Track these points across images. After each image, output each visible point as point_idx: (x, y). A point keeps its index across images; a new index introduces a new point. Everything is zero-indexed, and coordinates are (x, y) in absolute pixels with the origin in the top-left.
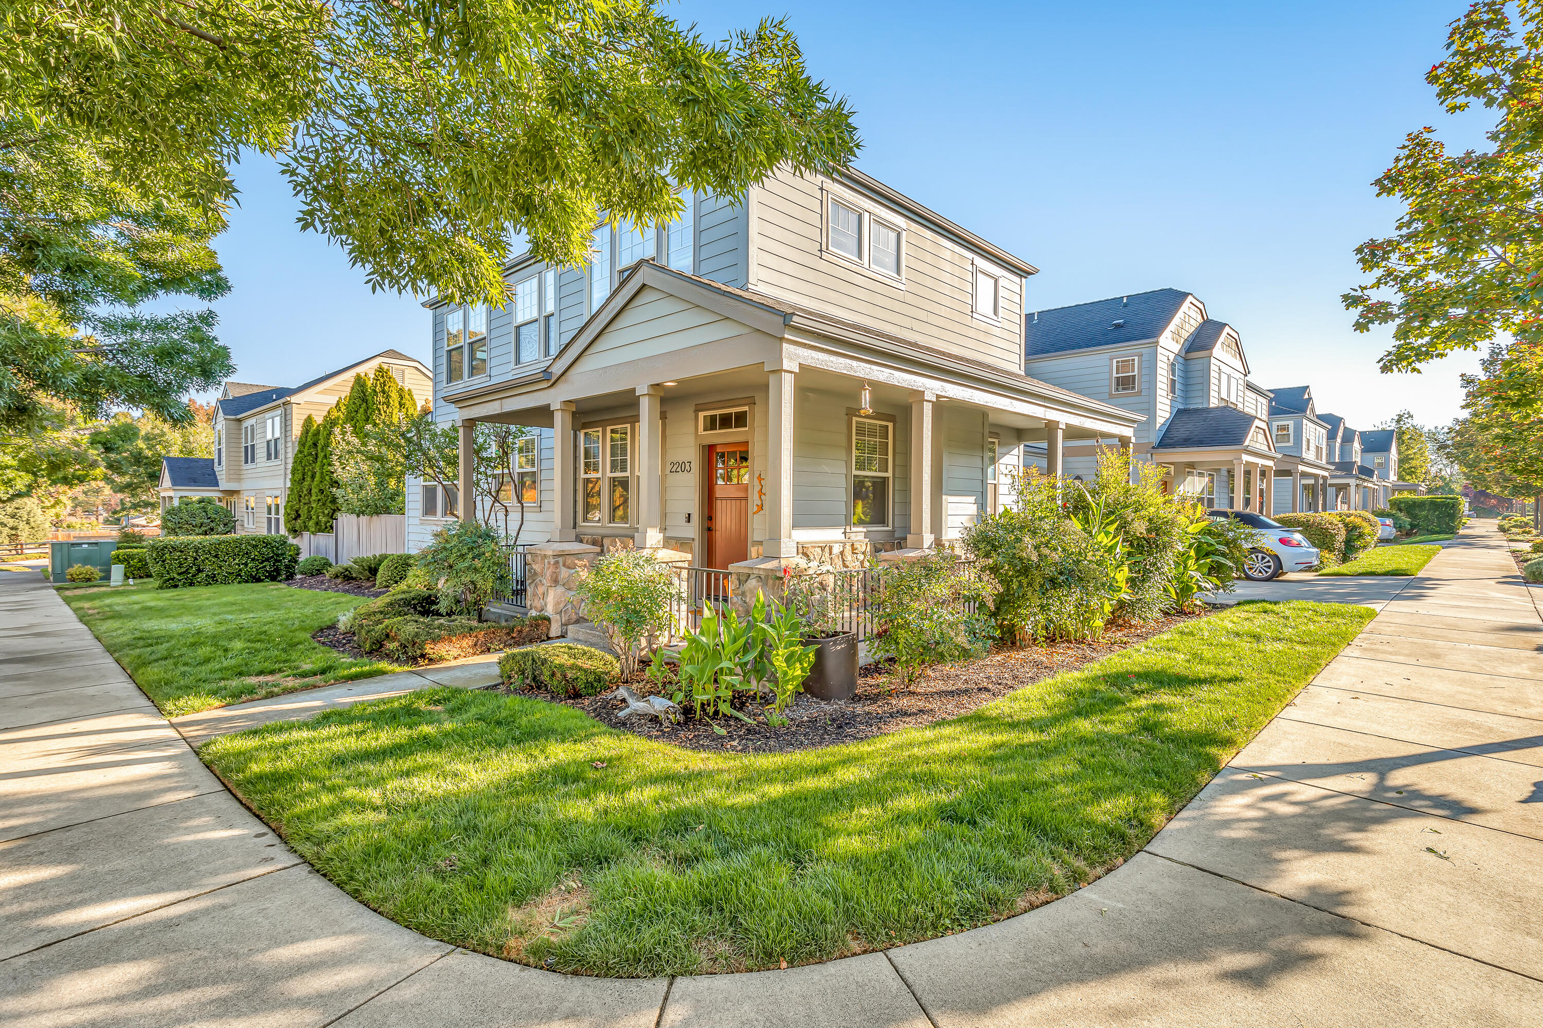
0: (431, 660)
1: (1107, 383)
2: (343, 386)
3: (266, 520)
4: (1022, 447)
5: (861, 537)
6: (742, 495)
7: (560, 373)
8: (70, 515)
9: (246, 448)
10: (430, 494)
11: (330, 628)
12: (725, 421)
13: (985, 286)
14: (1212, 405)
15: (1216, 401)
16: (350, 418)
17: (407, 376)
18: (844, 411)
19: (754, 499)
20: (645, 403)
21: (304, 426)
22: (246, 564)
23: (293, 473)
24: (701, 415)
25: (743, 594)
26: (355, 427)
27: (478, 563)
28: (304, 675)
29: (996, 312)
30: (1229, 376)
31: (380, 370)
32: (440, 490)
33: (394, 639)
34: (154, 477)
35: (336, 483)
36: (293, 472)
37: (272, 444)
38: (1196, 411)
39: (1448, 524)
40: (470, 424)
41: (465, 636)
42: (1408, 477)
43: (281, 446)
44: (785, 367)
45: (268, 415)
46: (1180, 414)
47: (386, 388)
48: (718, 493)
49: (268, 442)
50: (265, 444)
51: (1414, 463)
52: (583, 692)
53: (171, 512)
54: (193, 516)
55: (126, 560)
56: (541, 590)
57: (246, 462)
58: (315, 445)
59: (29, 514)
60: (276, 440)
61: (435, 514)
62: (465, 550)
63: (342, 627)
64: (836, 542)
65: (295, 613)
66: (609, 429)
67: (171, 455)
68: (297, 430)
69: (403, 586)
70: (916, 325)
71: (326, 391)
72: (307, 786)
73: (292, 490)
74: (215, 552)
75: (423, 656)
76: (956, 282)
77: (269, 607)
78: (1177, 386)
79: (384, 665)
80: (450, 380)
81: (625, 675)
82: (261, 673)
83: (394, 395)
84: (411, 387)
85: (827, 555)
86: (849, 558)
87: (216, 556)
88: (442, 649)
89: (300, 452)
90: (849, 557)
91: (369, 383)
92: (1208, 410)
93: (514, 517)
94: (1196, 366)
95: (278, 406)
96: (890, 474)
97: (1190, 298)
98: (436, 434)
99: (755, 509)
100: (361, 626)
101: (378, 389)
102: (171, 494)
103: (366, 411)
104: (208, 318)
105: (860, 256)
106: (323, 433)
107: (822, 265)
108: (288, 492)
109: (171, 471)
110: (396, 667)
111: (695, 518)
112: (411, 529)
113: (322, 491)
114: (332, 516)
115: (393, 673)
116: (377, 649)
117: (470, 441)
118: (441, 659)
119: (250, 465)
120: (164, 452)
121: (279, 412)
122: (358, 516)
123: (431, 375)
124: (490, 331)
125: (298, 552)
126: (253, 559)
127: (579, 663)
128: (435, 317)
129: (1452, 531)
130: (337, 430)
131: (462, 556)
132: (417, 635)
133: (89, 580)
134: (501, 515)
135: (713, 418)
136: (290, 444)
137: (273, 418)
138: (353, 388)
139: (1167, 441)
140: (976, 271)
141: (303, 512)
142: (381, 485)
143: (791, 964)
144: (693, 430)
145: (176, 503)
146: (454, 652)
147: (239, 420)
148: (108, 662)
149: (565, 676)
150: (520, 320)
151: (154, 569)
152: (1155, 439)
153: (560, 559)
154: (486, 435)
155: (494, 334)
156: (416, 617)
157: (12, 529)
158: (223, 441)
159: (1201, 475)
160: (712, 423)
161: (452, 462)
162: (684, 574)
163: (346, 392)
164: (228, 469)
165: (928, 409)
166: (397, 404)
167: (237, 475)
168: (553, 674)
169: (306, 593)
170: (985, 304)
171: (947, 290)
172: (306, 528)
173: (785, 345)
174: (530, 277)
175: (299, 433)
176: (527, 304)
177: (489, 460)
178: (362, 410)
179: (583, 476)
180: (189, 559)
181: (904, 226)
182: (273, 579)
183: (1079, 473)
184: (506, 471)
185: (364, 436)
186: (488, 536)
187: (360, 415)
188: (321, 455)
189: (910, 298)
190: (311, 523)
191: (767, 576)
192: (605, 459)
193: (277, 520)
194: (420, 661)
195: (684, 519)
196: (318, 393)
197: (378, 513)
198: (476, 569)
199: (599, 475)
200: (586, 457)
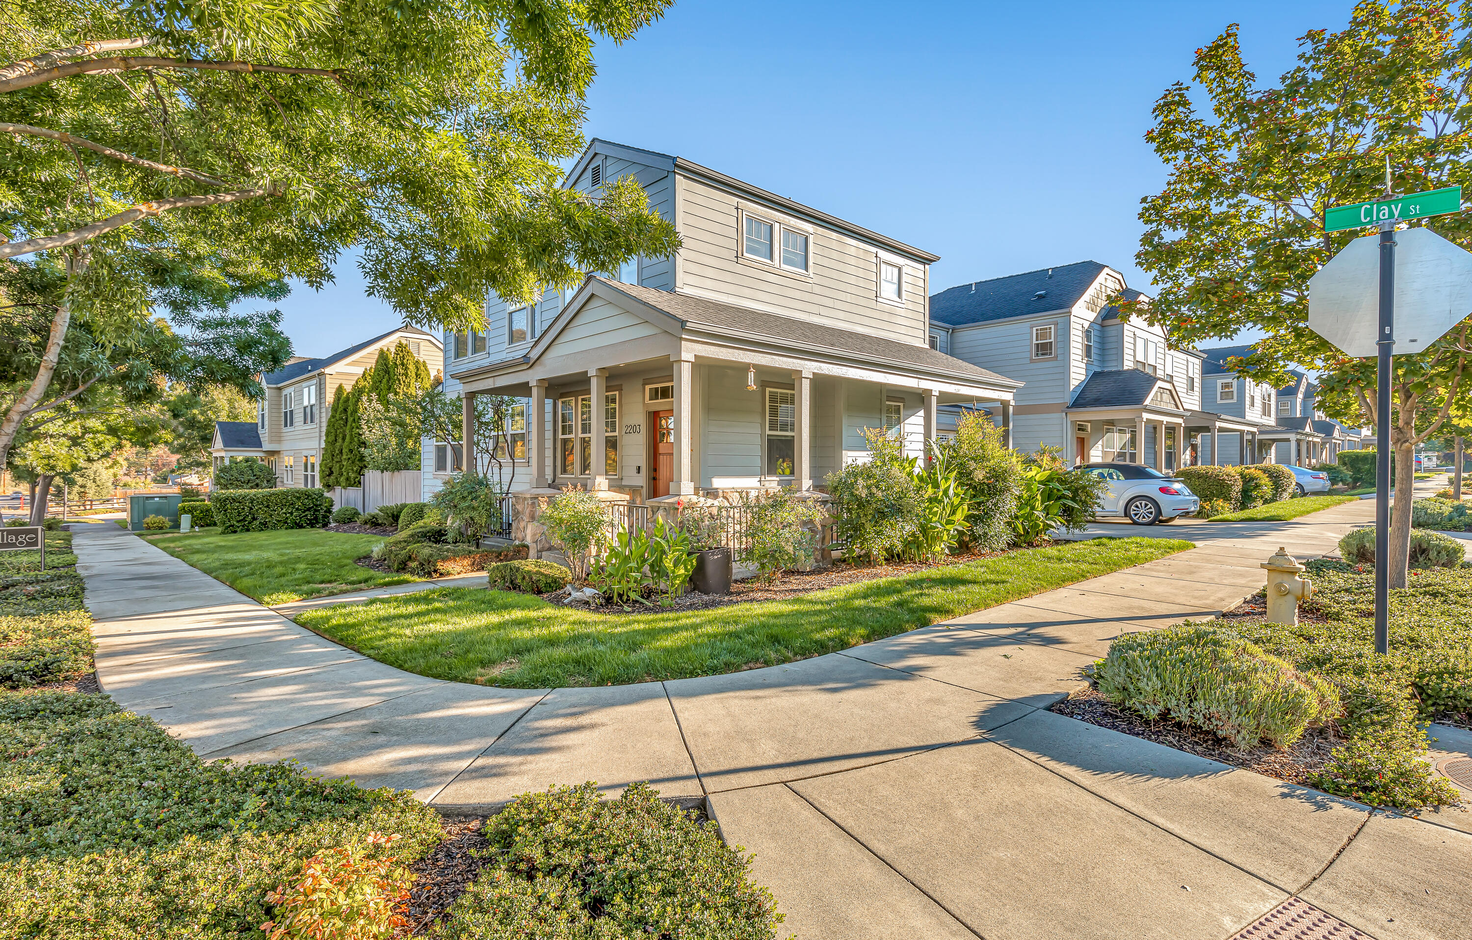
0: (441, 574)
1: (1028, 348)
2: (368, 358)
3: (303, 477)
5: (775, 484)
7: (537, 356)
8: (125, 474)
9: (286, 413)
10: (441, 452)
11: (365, 558)
12: (665, 393)
13: (889, 275)
14: (1125, 368)
15: (1132, 364)
16: (375, 388)
17: (422, 348)
20: (594, 382)
21: (336, 394)
22: (291, 513)
23: (327, 435)
24: (648, 387)
26: (379, 395)
27: (475, 504)
28: (353, 583)
29: (900, 296)
30: (1146, 341)
31: (400, 345)
32: (449, 448)
33: (415, 560)
34: (207, 439)
35: (364, 444)
37: (308, 410)
38: (1110, 373)
40: (472, 396)
41: (465, 557)
43: (316, 411)
44: (684, 358)
45: (304, 384)
46: (1095, 377)
47: (405, 362)
48: (661, 451)
49: (305, 408)
50: (302, 411)
52: (543, 589)
53: (223, 471)
54: (242, 473)
55: (191, 510)
56: (522, 524)
57: (286, 426)
58: (345, 410)
59: (95, 473)
60: (312, 406)
61: (445, 469)
62: (466, 494)
63: (375, 555)
64: (752, 489)
65: (338, 548)
66: (580, 398)
67: (220, 420)
68: (330, 397)
69: (421, 523)
70: (823, 311)
71: (354, 363)
72: (367, 628)
73: (325, 449)
74: (267, 503)
75: (435, 571)
76: (861, 273)
77: (315, 544)
78: (1093, 351)
79: (407, 577)
80: (457, 356)
81: (576, 581)
82: (322, 582)
83: (412, 367)
84: (425, 358)
87: (268, 506)
88: (449, 566)
89: (333, 417)
91: (391, 357)
92: (1120, 373)
93: (507, 471)
94: (1112, 332)
95: (314, 376)
97: (1106, 270)
98: (445, 404)
100: (391, 551)
101: (398, 362)
102: (223, 454)
103: (388, 381)
104: (275, 316)
105: (772, 259)
106: (352, 400)
107: (739, 268)
108: (322, 452)
109: (222, 433)
110: (416, 578)
111: (644, 470)
112: (426, 482)
113: (351, 451)
114: (360, 472)
115: (415, 582)
116: (403, 567)
117: (472, 409)
118: (449, 574)
119: (289, 429)
120: (213, 417)
121: (314, 382)
122: (382, 472)
123: (441, 346)
125: (332, 504)
126: (297, 510)
127: (542, 570)
130: (364, 398)
131: (464, 498)
132: (431, 555)
133: (161, 528)
134: (496, 470)
135: (652, 391)
136: (323, 410)
137: (309, 387)
138: (377, 361)
139: (1082, 400)
140: (880, 262)
141: (336, 470)
142: (401, 444)
143: (613, 684)
144: (641, 400)
145: (227, 462)
146: (458, 569)
147: (280, 389)
148: (209, 579)
149: (532, 580)
151: (218, 518)
152: (1069, 400)
153: (536, 501)
154: (484, 404)
155: (492, 318)
156: (430, 544)
157: (81, 487)
158: (266, 407)
159: (1121, 431)
160: (655, 394)
161: (458, 426)
162: (623, 510)
163: (372, 363)
164: (270, 432)
165: (805, 384)
166: (414, 375)
167: (277, 437)
168: (524, 578)
169: (342, 536)
170: (888, 290)
171: (852, 280)
172: (338, 483)
173: (683, 343)
175: (332, 400)
177: (487, 424)
178: (385, 381)
179: (561, 436)
180: (246, 509)
181: (812, 231)
182: (312, 525)
184: (501, 433)
185: (386, 403)
186: (483, 483)
187: (384, 385)
188: (350, 419)
189: (817, 290)
190: (342, 479)
191: (669, 508)
192: (576, 424)
193: (313, 477)
194: (434, 575)
195: (635, 471)
196: (347, 365)
197: (399, 469)
198: (474, 509)
199: (572, 436)
200: (563, 421)
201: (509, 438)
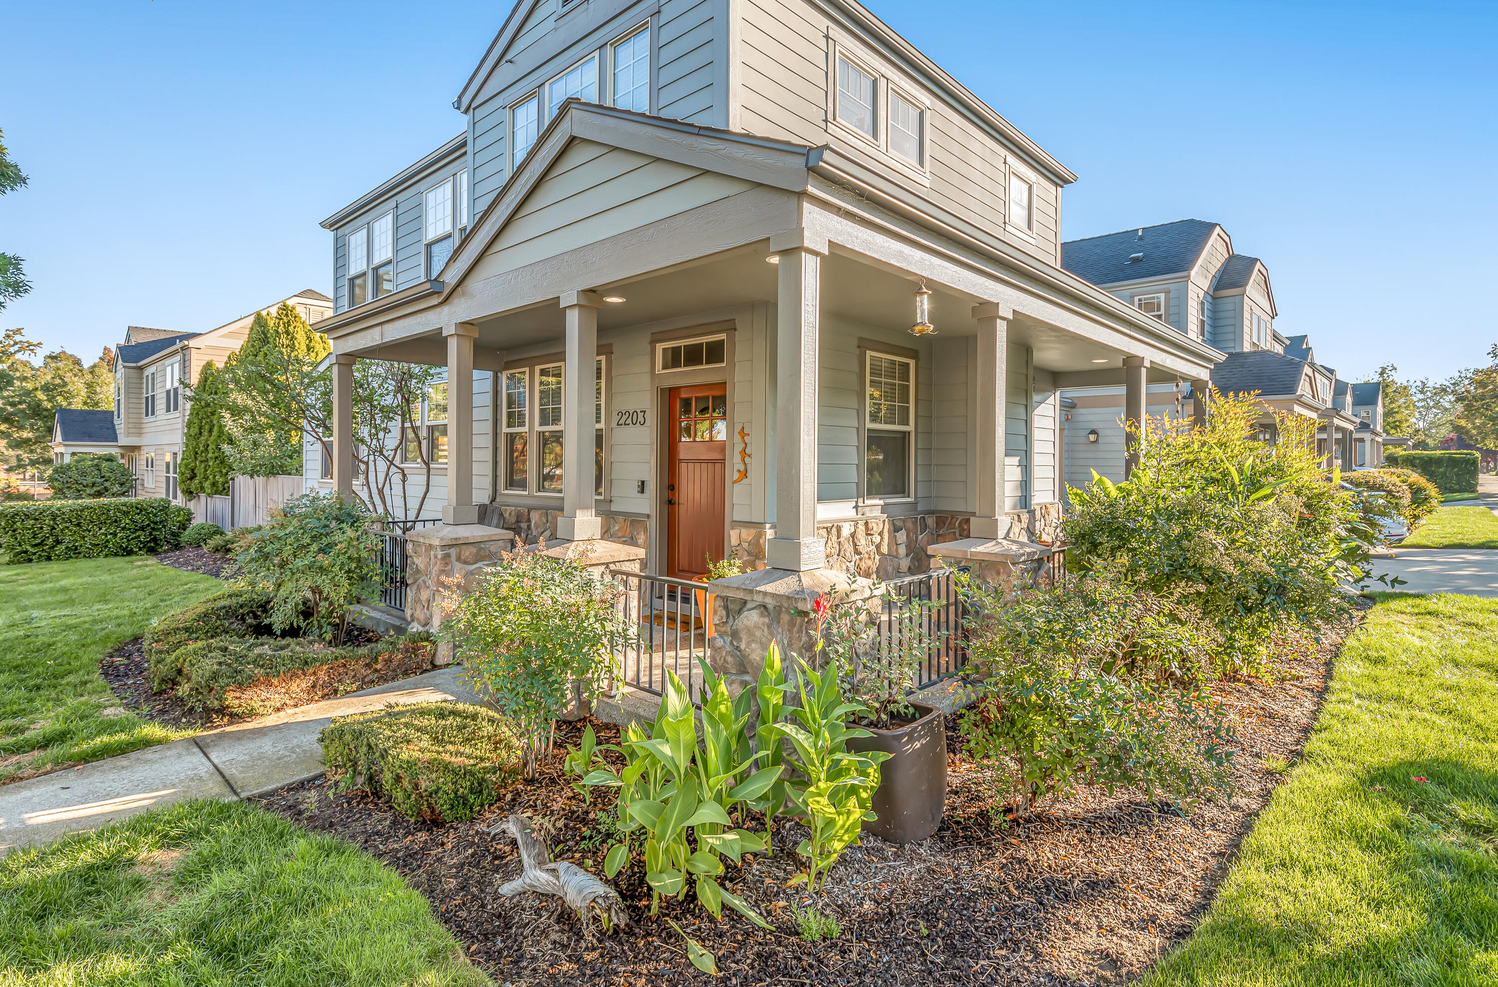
0: (232, 715)
3: (164, 480)
4: (1058, 393)
5: (877, 512)
6: (716, 456)
7: (454, 282)
9: (147, 398)
11: (133, 641)
12: (693, 356)
13: (1019, 192)
14: (1245, 350)
15: (1249, 346)
18: (855, 342)
19: (735, 462)
20: (573, 320)
21: (203, 372)
22: (115, 535)
23: (190, 427)
24: (660, 347)
25: (735, 635)
27: (324, 560)
29: (1030, 227)
30: (1259, 318)
31: (285, 308)
34: (48, 432)
36: (189, 425)
37: (171, 394)
39: (1468, 482)
40: (348, 360)
41: (294, 675)
42: (1392, 431)
43: (180, 395)
44: (807, 243)
45: (168, 362)
47: (291, 329)
48: (683, 454)
49: (168, 392)
50: (164, 395)
51: (1398, 417)
53: (62, 470)
54: (84, 474)
56: (425, 595)
57: (147, 415)
60: (176, 390)
64: (845, 521)
66: (538, 370)
68: (195, 379)
71: (229, 335)
73: (187, 446)
75: (221, 711)
76: (987, 184)
78: (1207, 328)
81: (529, 768)
85: (834, 538)
86: (863, 542)
87: (78, 525)
88: (254, 698)
90: (862, 540)
91: (271, 323)
92: (1241, 355)
93: (417, 483)
94: (1227, 305)
95: (178, 352)
96: (911, 428)
97: (1217, 231)
99: (736, 476)
101: (281, 329)
102: (63, 450)
105: (875, 135)
108: (184, 448)
109: (67, 425)
110: (171, 734)
111: (651, 487)
114: (228, 477)
115: (163, 744)
116: (168, 689)
117: (349, 383)
118: (252, 714)
119: (151, 418)
120: (64, 404)
121: (178, 357)
122: (252, 476)
124: (396, 251)
125: (189, 517)
126: (123, 529)
128: (336, 240)
129: (1472, 488)
132: (215, 676)
134: (397, 482)
135: (676, 351)
137: (172, 365)
138: (252, 329)
140: (1008, 173)
141: (200, 472)
144: (647, 368)
145: (67, 460)
146: (277, 702)
147: (141, 369)
149: (416, 786)
150: (431, 235)
153: (453, 552)
155: (401, 255)
158: (122, 391)
160: (674, 358)
162: (633, 582)
164: (128, 422)
165: (1001, 329)
166: (304, 348)
167: (138, 429)
168: (398, 779)
170: (1018, 215)
171: (977, 192)
172: (202, 490)
173: (807, 206)
174: (443, 181)
175: (198, 379)
176: (440, 215)
179: (505, 429)
180: (45, 528)
181: (928, 103)
182: (152, 551)
183: (1095, 427)
189: (934, 198)
190: (207, 484)
191: (778, 609)
192: (532, 410)
193: (175, 480)
194: (216, 720)
195: (635, 488)
196: (223, 336)
197: (274, 474)
198: (322, 570)
199: (525, 429)
200: (509, 406)
201: (423, 433)
